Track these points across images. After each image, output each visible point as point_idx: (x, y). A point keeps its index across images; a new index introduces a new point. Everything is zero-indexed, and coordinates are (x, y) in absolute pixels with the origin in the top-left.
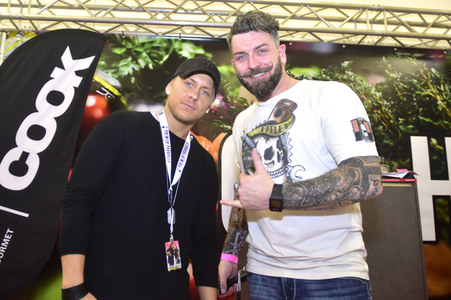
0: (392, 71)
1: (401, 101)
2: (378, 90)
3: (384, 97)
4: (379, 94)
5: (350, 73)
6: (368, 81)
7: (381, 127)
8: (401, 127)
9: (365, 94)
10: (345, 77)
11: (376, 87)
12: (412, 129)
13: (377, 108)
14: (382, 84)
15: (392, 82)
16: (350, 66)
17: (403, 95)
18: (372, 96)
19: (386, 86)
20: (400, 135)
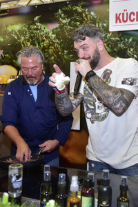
0: (64, 19)
1: (67, 38)
2: (53, 33)
3: (57, 38)
4: (54, 36)
5: (38, 24)
6: (48, 28)
7: (53, 58)
8: (65, 57)
9: (46, 37)
10: (35, 27)
11: (53, 31)
12: (72, 57)
13: (52, 45)
14: (56, 29)
15: (63, 26)
16: (39, 19)
17: (69, 35)
18: (49, 37)
19: (59, 30)
20: (64, 62)
